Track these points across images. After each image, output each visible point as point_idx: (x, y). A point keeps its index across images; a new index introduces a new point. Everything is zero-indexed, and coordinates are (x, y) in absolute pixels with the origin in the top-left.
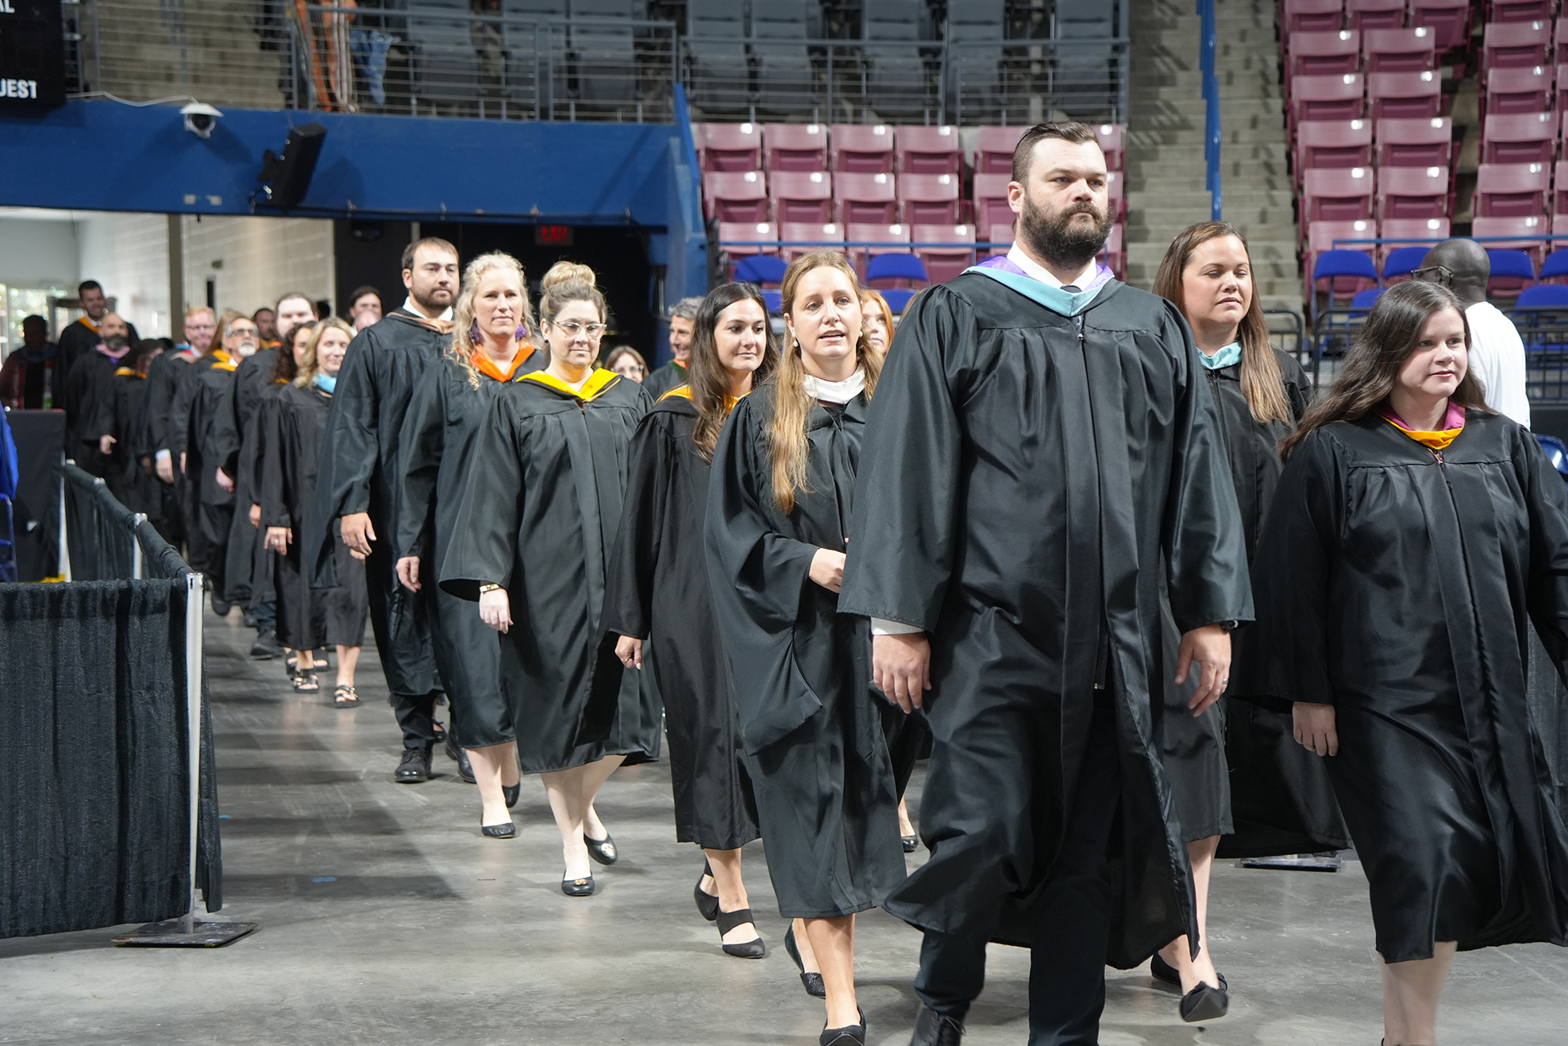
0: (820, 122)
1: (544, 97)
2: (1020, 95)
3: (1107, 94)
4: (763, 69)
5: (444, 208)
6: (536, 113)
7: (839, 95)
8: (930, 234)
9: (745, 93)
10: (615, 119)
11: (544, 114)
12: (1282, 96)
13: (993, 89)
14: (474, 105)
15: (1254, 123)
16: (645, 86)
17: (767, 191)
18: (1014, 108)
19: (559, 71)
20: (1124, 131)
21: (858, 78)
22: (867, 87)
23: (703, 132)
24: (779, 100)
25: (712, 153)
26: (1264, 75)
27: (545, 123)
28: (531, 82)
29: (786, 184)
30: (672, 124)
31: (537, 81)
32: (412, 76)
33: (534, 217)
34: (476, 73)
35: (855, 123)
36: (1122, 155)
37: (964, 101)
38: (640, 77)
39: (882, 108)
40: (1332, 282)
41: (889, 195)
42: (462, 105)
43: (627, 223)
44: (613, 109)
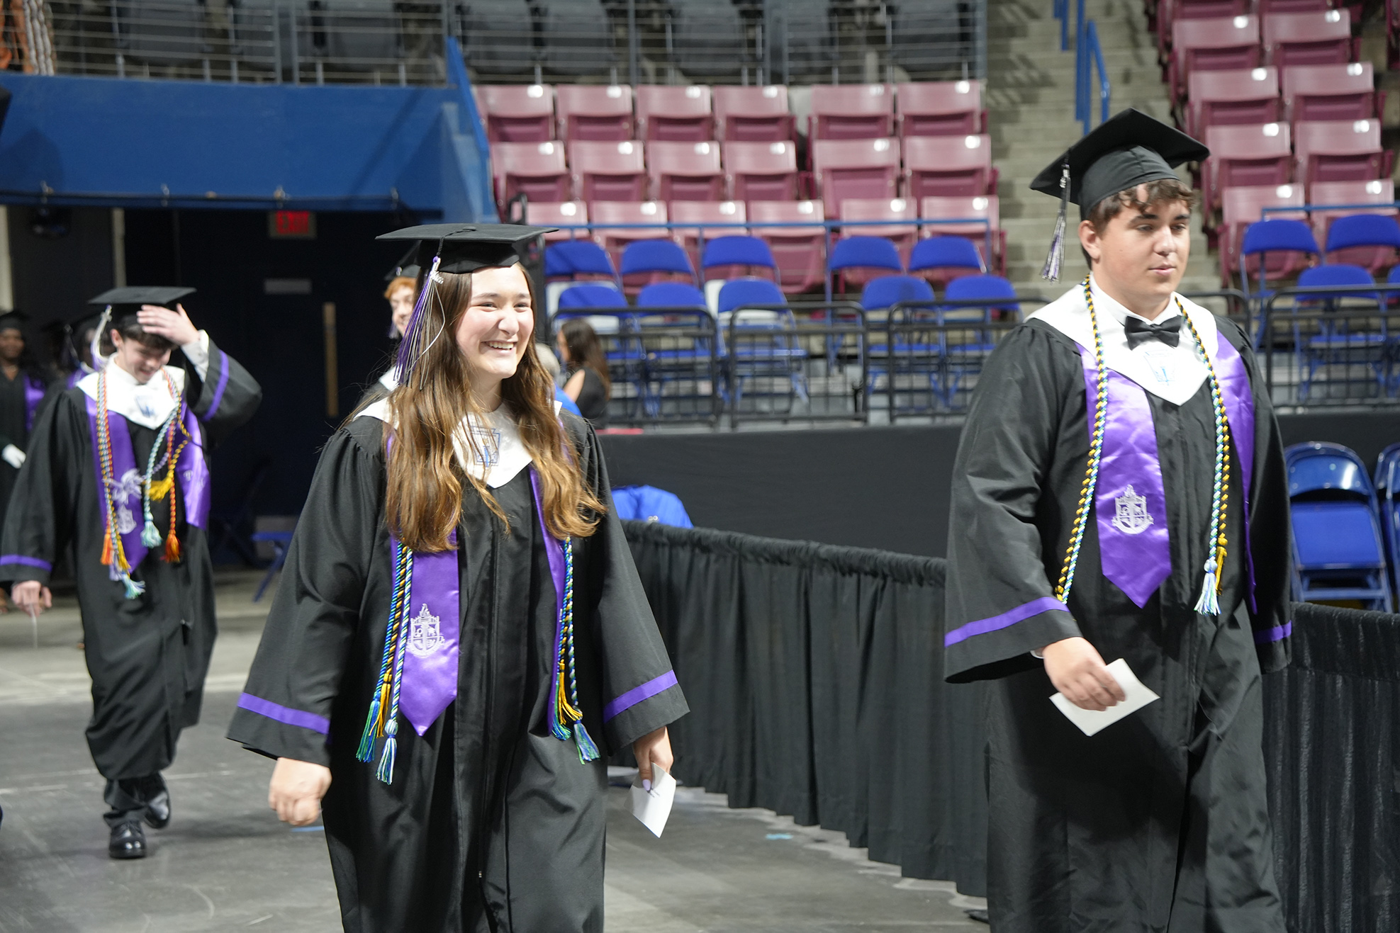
0: (621, 83)
1: (286, 55)
2: (852, 48)
3: (957, 45)
4: (550, 21)
5: (166, 191)
6: (278, 74)
7: (641, 50)
8: (770, 212)
9: (529, 49)
10: (372, 81)
11: (287, 75)
12: (1154, 44)
13: (823, 42)
14: (197, 64)
15: (1127, 78)
16: (408, 42)
17: (568, 165)
18: (845, 63)
19: (301, 22)
20: (984, 88)
21: (662, 29)
22: (674, 41)
23: (484, 97)
24: (570, 57)
25: (497, 122)
26: (1130, 22)
27: (289, 86)
28: (268, 36)
29: (590, 157)
30: (445, 87)
31: (277, 36)
32: (116, 28)
33: (280, 200)
34: (197, 25)
35: (658, 83)
36: (983, 116)
37: (792, 56)
38: (401, 31)
39: (691, 65)
40: (1263, 259)
41: (713, 167)
42: (181, 64)
43: (394, 207)
44: (368, 69)
